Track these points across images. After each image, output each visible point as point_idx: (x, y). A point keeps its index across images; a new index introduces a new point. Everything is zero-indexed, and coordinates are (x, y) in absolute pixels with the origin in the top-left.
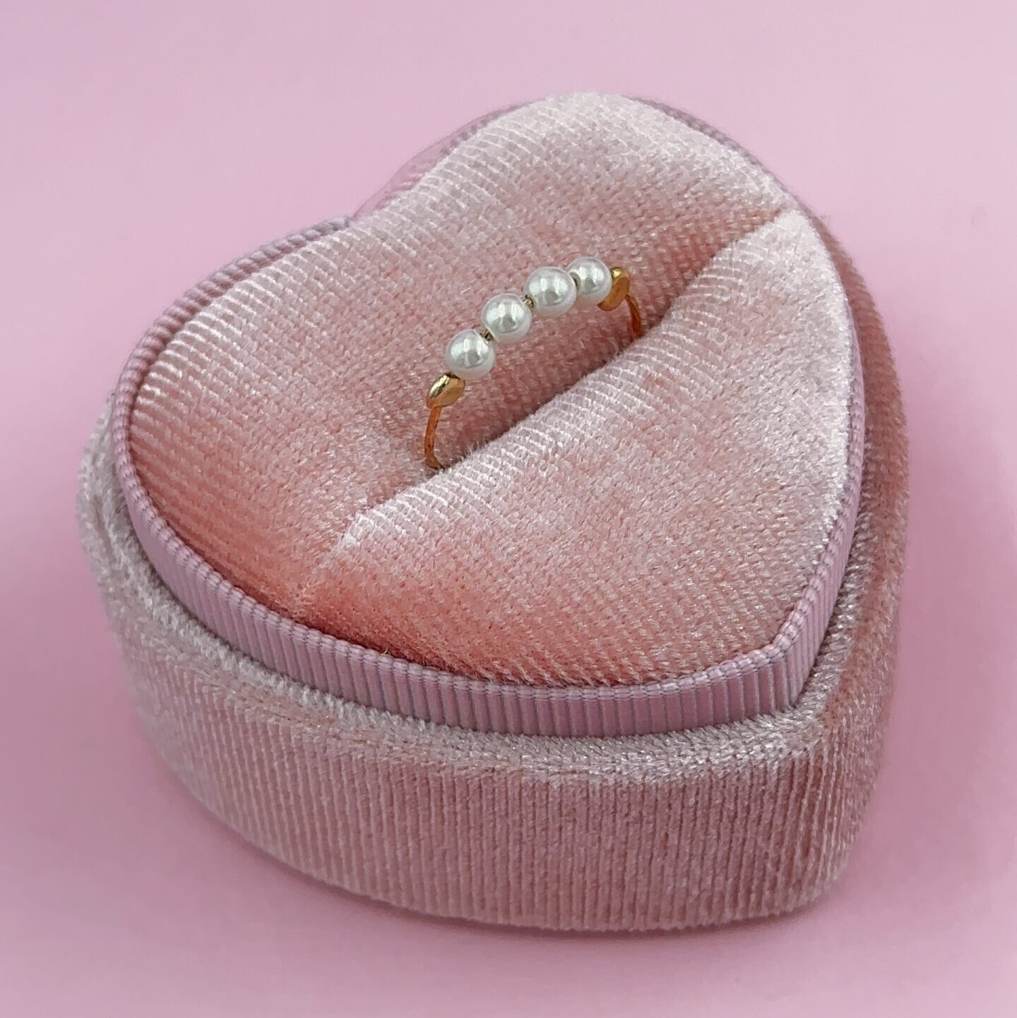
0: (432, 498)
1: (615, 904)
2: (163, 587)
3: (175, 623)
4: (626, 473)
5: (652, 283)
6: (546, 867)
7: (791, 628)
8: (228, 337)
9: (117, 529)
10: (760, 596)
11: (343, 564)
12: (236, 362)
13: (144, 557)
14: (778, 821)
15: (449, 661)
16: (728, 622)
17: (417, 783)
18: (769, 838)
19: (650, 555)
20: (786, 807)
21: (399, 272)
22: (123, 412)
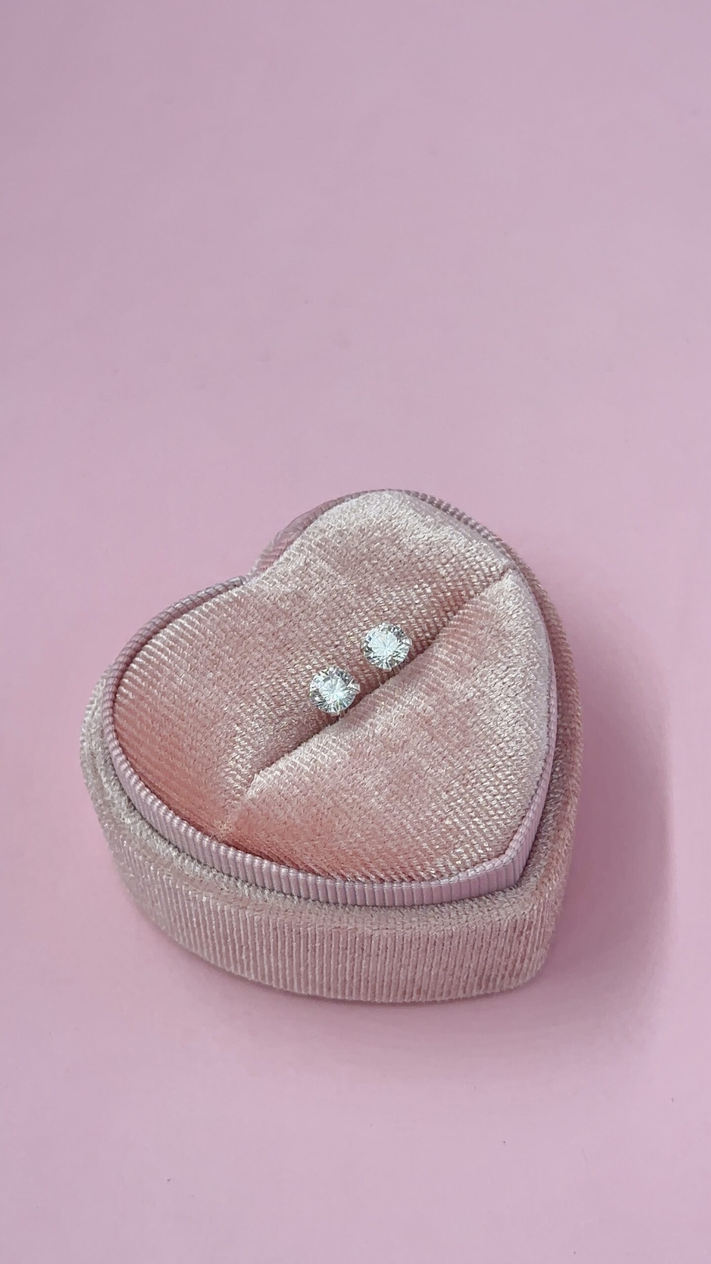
1: (409, 989)
2: (136, 812)
3: (144, 835)
5: (428, 620)
6: (368, 974)
7: (515, 844)
8: (172, 661)
12: (177, 678)
13: (123, 791)
14: (507, 948)
15: (313, 868)
16: (479, 842)
17: (293, 933)
18: (501, 956)
19: (432, 803)
21: (275, 618)
22: (109, 705)
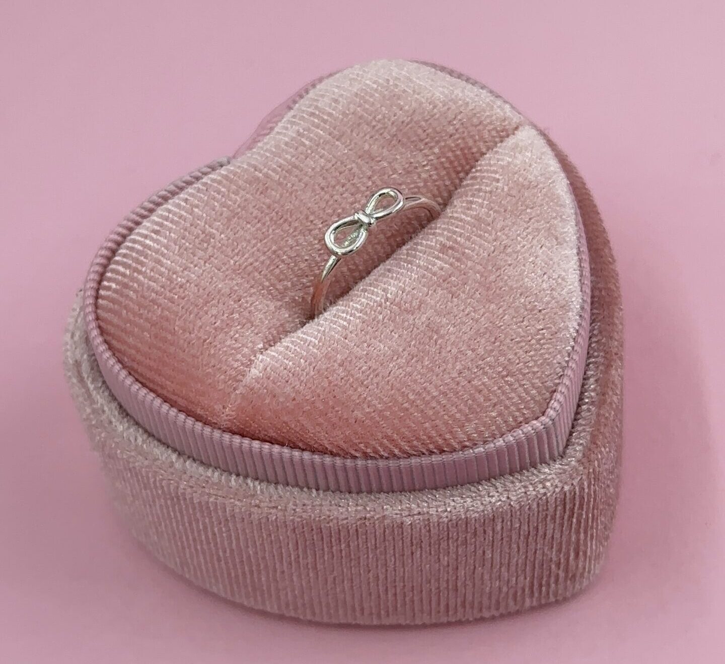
0: (307, 340)
1: (452, 603)
2: (129, 417)
3: (140, 440)
4: (435, 311)
6: (404, 582)
7: (556, 405)
8: (158, 245)
9: (93, 381)
10: (533, 385)
11: (251, 390)
12: (165, 261)
13: (113, 398)
14: (557, 535)
15: (329, 448)
16: (513, 404)
17: (314, 532)
18: (552, 548)
19: (458, 363)
20: (562, 525)
21: (269, 190)
22: (91, 302)
